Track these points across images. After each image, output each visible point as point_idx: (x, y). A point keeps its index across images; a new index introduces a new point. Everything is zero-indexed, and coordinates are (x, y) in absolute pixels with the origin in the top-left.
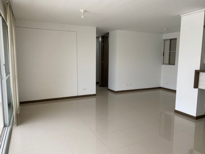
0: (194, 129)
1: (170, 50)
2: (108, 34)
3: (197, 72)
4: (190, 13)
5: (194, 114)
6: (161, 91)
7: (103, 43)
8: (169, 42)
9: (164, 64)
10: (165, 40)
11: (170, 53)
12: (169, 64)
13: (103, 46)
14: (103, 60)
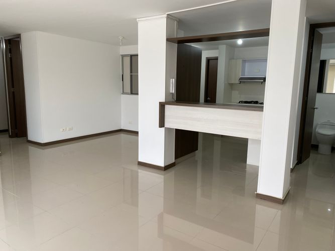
0: (163, 183)
1: (131, 72)
2: (19, 36)
3: (162, 105)
4: (149, 18)
5: (162, 164)
6: (123, 136)
7: (10, 52)
8: (129, 58)
9: (123, 93)
10: (123, 56)
11: (131, 76)
12: (132, 93)
13: (11, 58)
14: (13, 87)
